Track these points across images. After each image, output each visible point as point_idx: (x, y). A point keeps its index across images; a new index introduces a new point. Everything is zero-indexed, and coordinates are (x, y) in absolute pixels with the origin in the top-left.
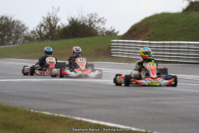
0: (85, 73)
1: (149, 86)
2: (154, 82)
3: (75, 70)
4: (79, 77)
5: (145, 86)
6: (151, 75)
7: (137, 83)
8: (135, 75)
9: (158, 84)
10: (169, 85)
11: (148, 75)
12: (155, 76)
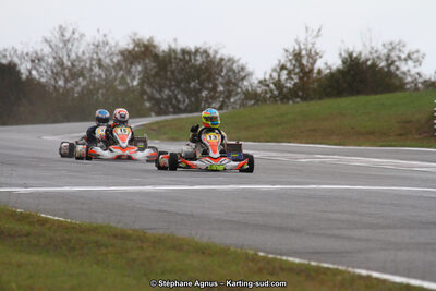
0: (127, 153)
1: (207, 170)
2: (215, 165)
3: (111, 148)
4: (119, 158)
5: (200, 170)
6: (212, 154)
7: (188, 167)
8: (186, 154)
9: (221, 168)
10: (242, 170)
11: (205, 153)
12: (218, 155)
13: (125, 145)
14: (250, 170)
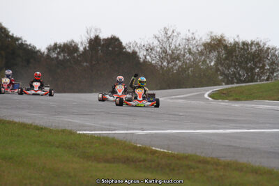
2: (140, 104)
5: (133, 106)
6: (138, 99)
7: (127, 104)
9: (143, 105)
11: (136, 98)
13: (120, 94)
14: (157, 106)
